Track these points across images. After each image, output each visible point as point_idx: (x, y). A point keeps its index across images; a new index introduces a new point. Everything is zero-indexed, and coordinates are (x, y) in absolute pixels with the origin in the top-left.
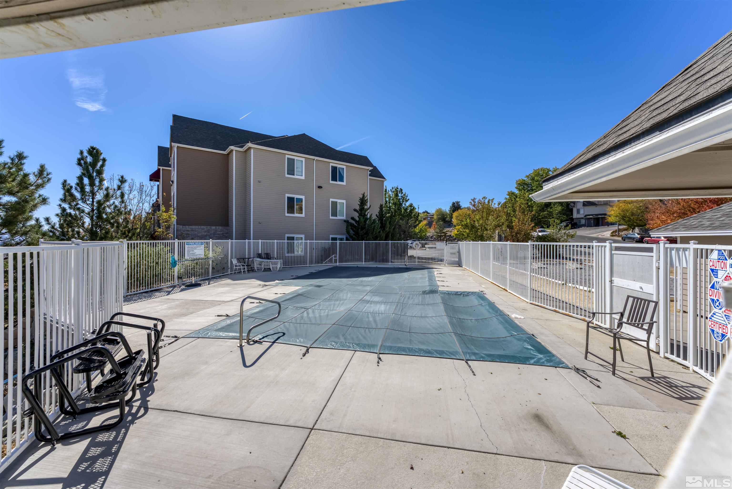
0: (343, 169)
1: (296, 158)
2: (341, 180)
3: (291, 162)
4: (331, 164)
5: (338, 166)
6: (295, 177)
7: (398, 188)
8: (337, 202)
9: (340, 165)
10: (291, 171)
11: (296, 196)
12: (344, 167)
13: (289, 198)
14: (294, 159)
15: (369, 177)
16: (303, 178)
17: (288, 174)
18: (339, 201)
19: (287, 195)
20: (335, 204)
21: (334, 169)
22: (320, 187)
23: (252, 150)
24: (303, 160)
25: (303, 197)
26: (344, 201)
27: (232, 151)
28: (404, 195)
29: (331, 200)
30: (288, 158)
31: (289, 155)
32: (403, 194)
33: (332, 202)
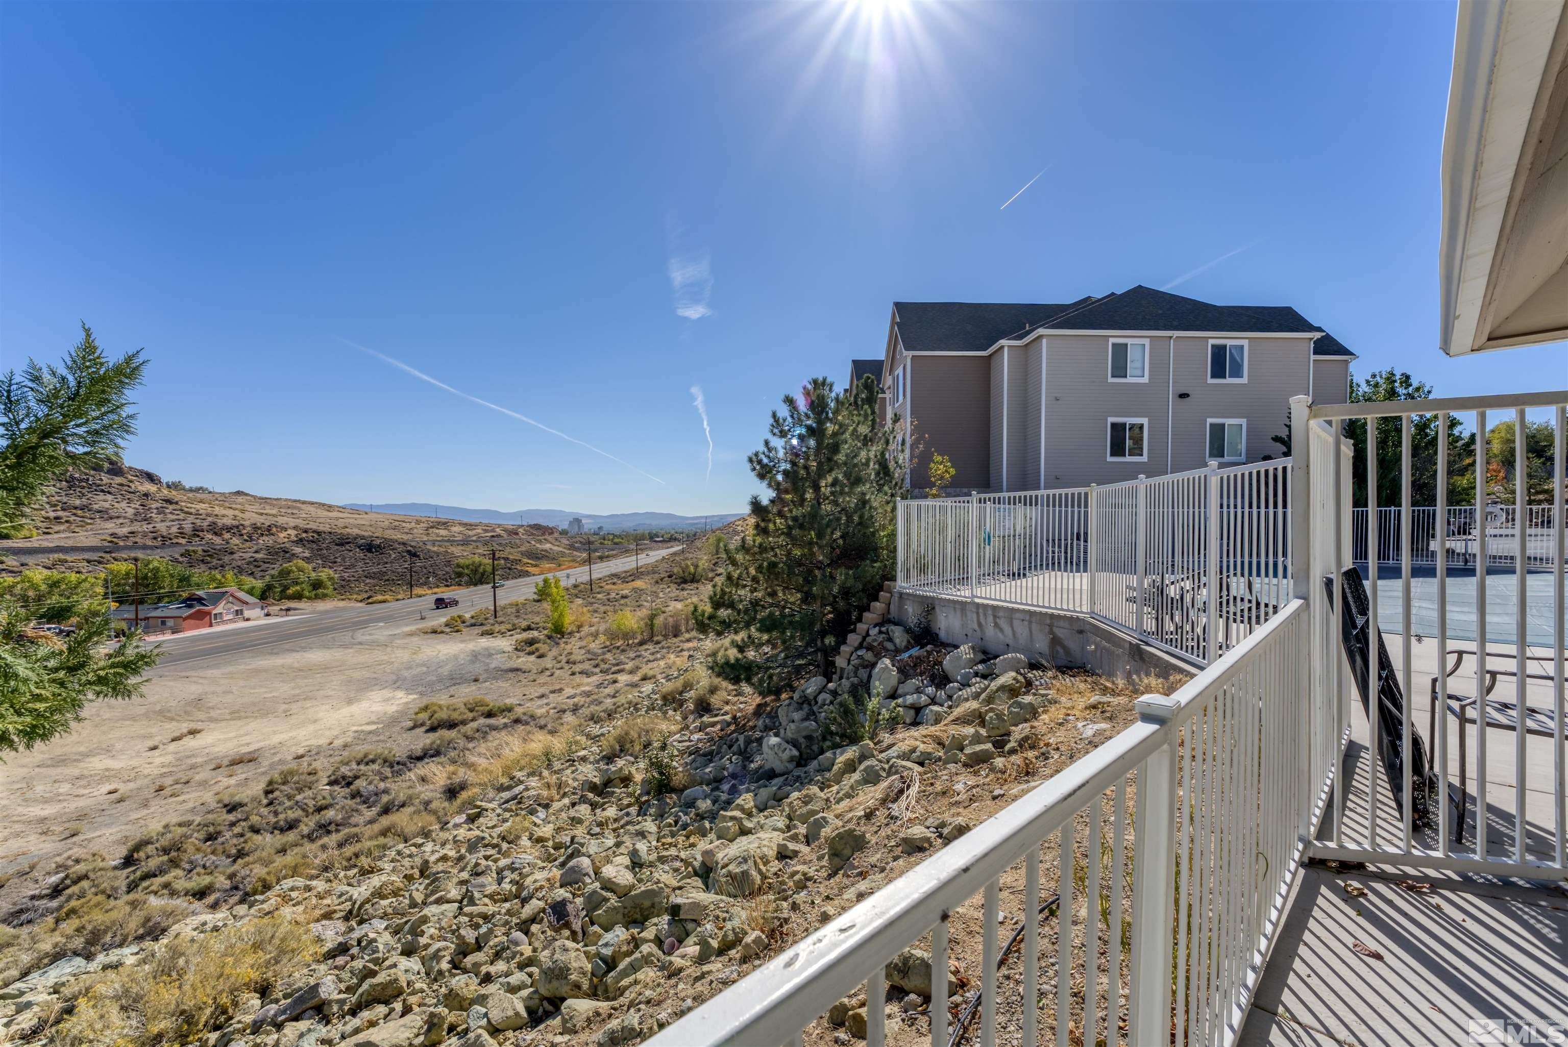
0: (1242, 347)
1: (1129, 341)
2: (1237, 372)
3: (1120, 351)
4: (1211, 342)
5: (1229, 343)
6: (1129, 380)
7: (1394, 375)
8: (1224, 425)
9: (1230, 339)
10: (1120, 369)
11: (1129, 421)
12: (1245, 343)
13: (1114, 426)
14: (1126, 345)
15: (1313, 357)
16: (1145, 380)
17: (1113, 376)
18: (1228, 422)
19: (1111, 420)
20: (1218, 431)
21: (1219, 353)
22: (1183, 396)
23: (1044, 341)
24: (1147, 342)
25: (1144, 421)
26: (1243, 422)
27: (1002, 347)
28: (1418, 389)
29: (1210, 421)
30: (1114, 345)
31: (1115, 336)
32: (1411, 389)
33: (1211, 425)
